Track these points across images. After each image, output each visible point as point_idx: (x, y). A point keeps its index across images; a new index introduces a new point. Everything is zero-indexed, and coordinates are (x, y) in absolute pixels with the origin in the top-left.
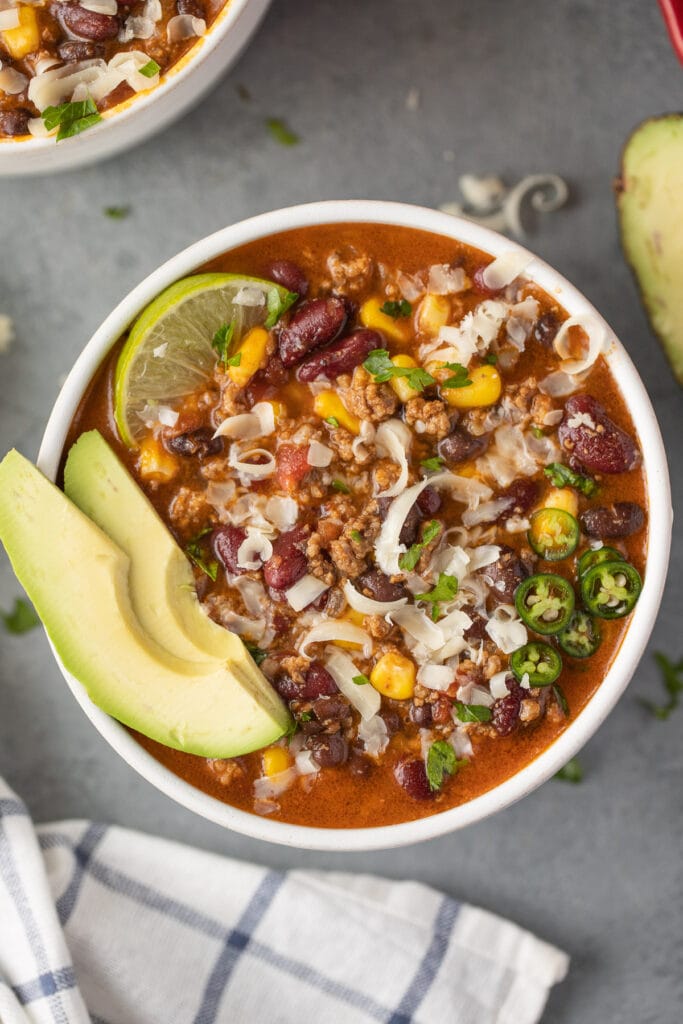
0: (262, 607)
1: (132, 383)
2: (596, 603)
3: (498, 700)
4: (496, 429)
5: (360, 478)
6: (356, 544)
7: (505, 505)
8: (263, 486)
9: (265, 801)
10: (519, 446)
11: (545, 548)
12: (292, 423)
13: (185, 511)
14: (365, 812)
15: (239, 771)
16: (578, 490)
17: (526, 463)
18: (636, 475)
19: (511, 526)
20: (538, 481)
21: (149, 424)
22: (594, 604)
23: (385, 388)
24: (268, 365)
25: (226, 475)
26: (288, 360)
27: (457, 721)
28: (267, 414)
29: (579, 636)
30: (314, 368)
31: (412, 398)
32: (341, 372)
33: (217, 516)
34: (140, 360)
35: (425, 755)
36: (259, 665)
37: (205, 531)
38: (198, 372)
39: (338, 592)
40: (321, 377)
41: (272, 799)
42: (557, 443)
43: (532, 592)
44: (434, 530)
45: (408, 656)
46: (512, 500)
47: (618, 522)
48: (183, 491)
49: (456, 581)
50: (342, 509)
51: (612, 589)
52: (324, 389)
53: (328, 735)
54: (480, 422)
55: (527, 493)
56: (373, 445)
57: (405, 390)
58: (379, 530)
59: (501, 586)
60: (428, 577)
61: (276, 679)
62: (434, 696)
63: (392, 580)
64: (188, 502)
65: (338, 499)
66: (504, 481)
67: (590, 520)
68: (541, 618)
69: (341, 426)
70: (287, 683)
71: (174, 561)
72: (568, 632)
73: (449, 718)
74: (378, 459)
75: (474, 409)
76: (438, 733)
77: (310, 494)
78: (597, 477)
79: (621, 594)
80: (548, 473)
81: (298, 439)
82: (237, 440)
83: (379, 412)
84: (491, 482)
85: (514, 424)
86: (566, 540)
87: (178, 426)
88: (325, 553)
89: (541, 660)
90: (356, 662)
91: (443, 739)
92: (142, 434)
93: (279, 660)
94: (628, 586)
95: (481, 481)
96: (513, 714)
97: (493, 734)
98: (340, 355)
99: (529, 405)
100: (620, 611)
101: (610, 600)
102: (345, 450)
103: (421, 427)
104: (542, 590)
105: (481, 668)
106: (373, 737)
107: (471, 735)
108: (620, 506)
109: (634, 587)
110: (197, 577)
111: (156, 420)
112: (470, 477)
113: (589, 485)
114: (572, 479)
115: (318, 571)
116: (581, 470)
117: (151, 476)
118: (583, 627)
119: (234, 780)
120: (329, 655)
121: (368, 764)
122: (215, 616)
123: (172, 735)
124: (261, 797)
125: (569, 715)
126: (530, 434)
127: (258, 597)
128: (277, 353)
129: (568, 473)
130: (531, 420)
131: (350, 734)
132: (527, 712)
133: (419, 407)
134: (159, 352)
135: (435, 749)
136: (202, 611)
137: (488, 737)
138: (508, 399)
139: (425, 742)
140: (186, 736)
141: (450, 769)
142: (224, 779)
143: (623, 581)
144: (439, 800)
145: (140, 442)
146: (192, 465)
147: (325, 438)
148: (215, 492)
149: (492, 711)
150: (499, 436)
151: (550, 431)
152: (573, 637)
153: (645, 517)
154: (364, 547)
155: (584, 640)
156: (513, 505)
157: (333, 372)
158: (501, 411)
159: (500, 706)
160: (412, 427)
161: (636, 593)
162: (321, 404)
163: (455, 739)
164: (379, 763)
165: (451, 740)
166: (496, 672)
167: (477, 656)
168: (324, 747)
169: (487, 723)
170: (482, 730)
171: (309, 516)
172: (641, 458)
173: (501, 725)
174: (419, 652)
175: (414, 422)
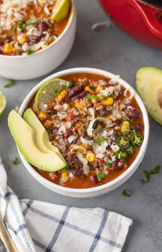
0: (63, 143)
1: (38, 99)
2: (134, 143)
3: (113, 162)
4: (112, 110)
5: (84, 119)
6: (83, 129)
7: (114, 124)
8: (64, 120)
9: (62, 183)
10: (117, 113)
11: (123, 132)
12: (71, 108)
13: (48, 124)
14: (84, 186)
15: (56, 176)
16: (129, 121)
17: (119, 116)
18: (142, 118)
19: (116, 128)
20: (121, 120)
21: (41, 108)
22: (133, 143)
23: (90, 100)
24: (66, 96)
25: (57, 118)
26: (70, 96)
27: (104, 166)
28: (66, 106)
29: (130, 150)
30: (76, 97)
31: (95, 103)
32: (81, 98)
33: (54, 126)
34: (40, 94)
35: (97, 174)
36: (62, 154)
37: (52, 129)
38: (52, 98)
39: (79, 139)
40: (77, 99)
41: (64, 183)
42: (125, 112)
43: (120, 139)
44: (99, 127)
45: (94, 153)
46: (116, 123)
47: (138, 127)
48: (48, 121)
49: (104, 137)
50: (80, 124)
51: (137, 140)
52: (77, 102)
53: (76, 169)
54: (109, 108)
55: (119, 122)
56: (87, 112)
57: (94, 101)
58: (88, 126)
59: (114, 139)
60: (98, 136)
61: (65, 157)
62: (99, 160)
63: (91, 137)
64: (49, 122)
65: (80, 122)
66: (114, 120)
67: (132, 127)
68: (122, 145)
69: (80, 108)
70: (68, 158)
71: (44, 133)
72: (128, 149)
73: (103, 166)
74: (88, 115)
75: (108, 105)
76: (100, 169)
77: (74, 121)
78: (133, 119)
79: (139, 141)
80: (123, 118)
81: (72, 110)
82: (59, 111)
83: (88, 105)
84: (111, 120)
85: (116, 109)
86: (127, 130)
87: (47, 108)
88: (76, 131)
89: (122, 153)
90: (83, 154)
91: (101, 170)
92: (40, 110)
93: (66, 154)
94: (140, 139)
95: (109, 119)
96: (116, 164)
97: (112, 169)
98: (81, 94)
99: (119, 104)
100: (139, 144)
101: (137, 142)
102: (81, 112)
103: (97, 109)
104: (122, 139)
105: (110, 155)
106: (86, 170)
107: (107, 169)
108: (138, 124)
109: (142, 139)
110: (49, 137)
111: (43, 107)
112: (107, 118)
113: (132, 120)
114: (128, 119)
115: (75, 134)
116: (130, 117)
117: (41, 117)
118: (131, 148)
119: (55, 179)
120: (77, 153)
121: (85, 175)
122: (53, 144)
123: (42, 167)
124: (61, 182)
125: (128, 166)
126: (119, 111)
127: (62, 141)
128: (68, 94)
129: (127, 118)
130: (119, 108)
131: (81, 169)
132: (120, 164)
133: (97, 104)
134: (44, 92)
135: (99, 173)
136: (50, 143)
137: (111, 170)
138: (115, 103)
139: (97, 172)
140: (45, 167)
141: (103, 177)
142: (53, 178)
143: (139, 138)
144: (100, 184)
145: (39, 112)
146: (50, 116)
147: (77, 110)
148: (54, 121)
149: (112, 164)
150: (113, 111)
151: (124, 110)
152: (129, 150)
153: (144, 126)
154: (85, 130)
155: (132, 151)
156: (116, 124)
157: (79, 98)
158: (113, 106)
159: (114, 163)
160: (95, 109)
161: (142, 141)
162: (77, 105)
163: (104, 170)
164: (87, 176)
165: (103, 171)
166: (113, 156)
167: (109, 153)
168: (75, 171)
169: (111, 167)
170: (110, 168)
171: (73, 125)
172: (142, 115)
173: (114, 167)
174: (96, 152)
175: (96, 108)
